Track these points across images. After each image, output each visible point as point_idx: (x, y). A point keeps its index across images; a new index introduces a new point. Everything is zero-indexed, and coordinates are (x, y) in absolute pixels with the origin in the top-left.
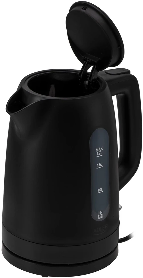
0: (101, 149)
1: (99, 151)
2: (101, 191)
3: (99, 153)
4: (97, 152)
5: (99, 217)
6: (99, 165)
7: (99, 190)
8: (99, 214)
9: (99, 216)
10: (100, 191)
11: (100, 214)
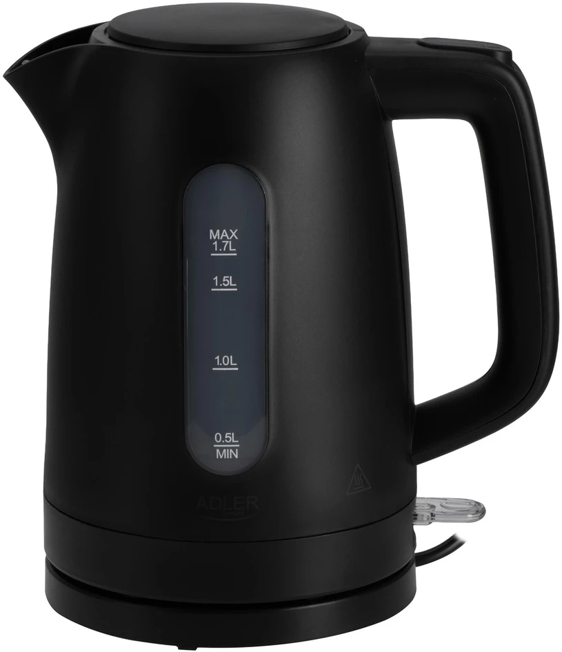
0: (230, 234)
1: (224, 239)
2: (229, 366)
3: (221, 245)
4: (214, 241)
5: (221, 452)
6: (220, 281)
7: (221, 361)
8: (221, 443)
9: (221, 450)
10: (227, 364)
11: (226, 443)
